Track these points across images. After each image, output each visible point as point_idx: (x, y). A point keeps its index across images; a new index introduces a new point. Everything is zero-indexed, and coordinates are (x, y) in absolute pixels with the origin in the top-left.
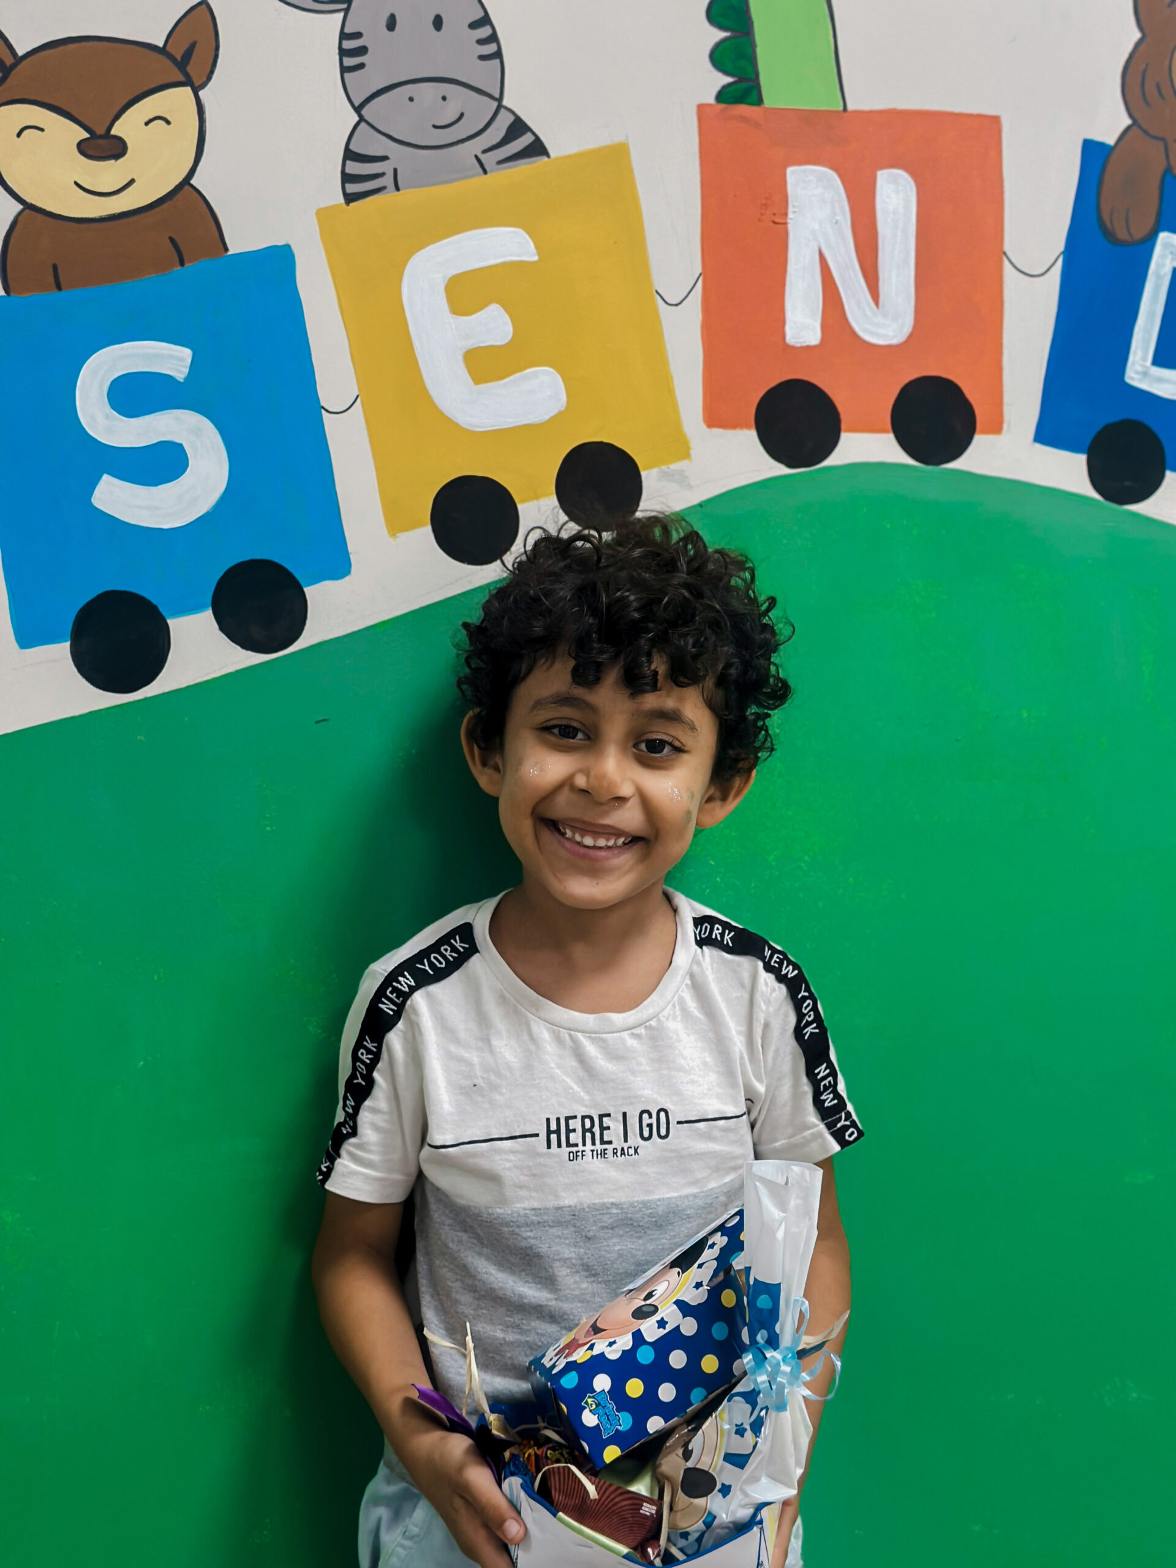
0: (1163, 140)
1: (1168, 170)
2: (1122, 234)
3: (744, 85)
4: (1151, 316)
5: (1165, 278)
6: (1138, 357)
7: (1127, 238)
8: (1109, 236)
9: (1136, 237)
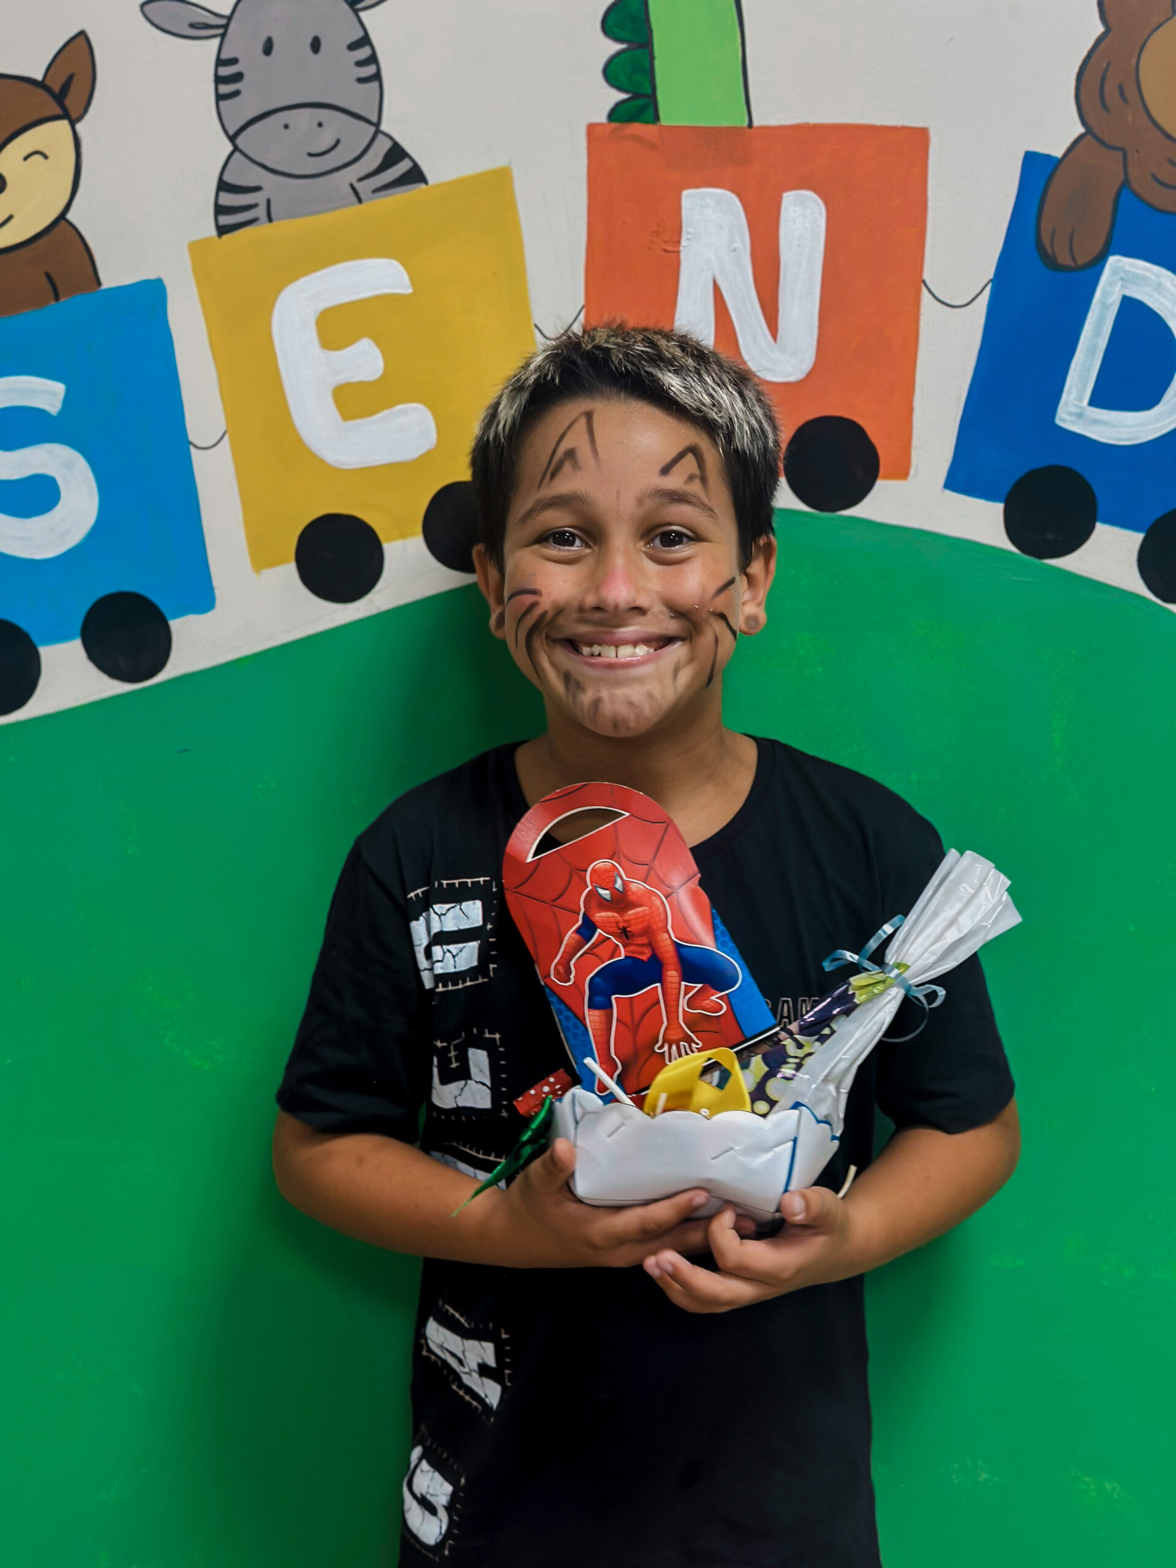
0: (1123, 150)
1: (1126, 183)
2: (1064, 259)
3: (640, 102)
4: (1091, 351)
5: (1113, 307)
6: (1072, 397)
7: (1069, 262)
8: (1049, 260)
9: (1081, 261)
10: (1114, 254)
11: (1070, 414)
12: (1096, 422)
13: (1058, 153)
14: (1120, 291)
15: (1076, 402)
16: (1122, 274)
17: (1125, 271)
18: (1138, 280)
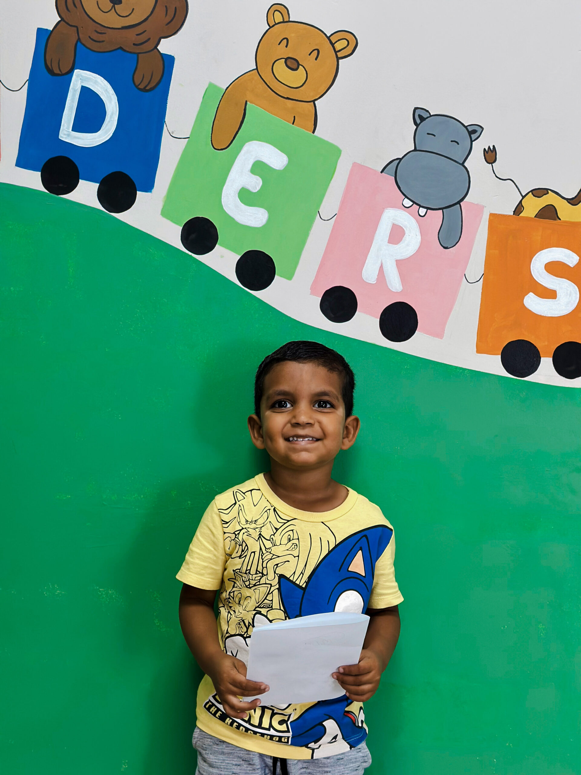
0: (77, 27)
1: (79, 40)
2: (57, 71)
4: (71, 108)
5: (78, 91)
6: (65, 128)
7: (59, 72)
9: (64, 72)
10: (76, 69)
11: (65, 134)
12: (76, 138)
13: (51, 29)
14: (80, 84)
15: (66, 130)
16: (81, 77)
17: (82, 76)
18: (88, 79)
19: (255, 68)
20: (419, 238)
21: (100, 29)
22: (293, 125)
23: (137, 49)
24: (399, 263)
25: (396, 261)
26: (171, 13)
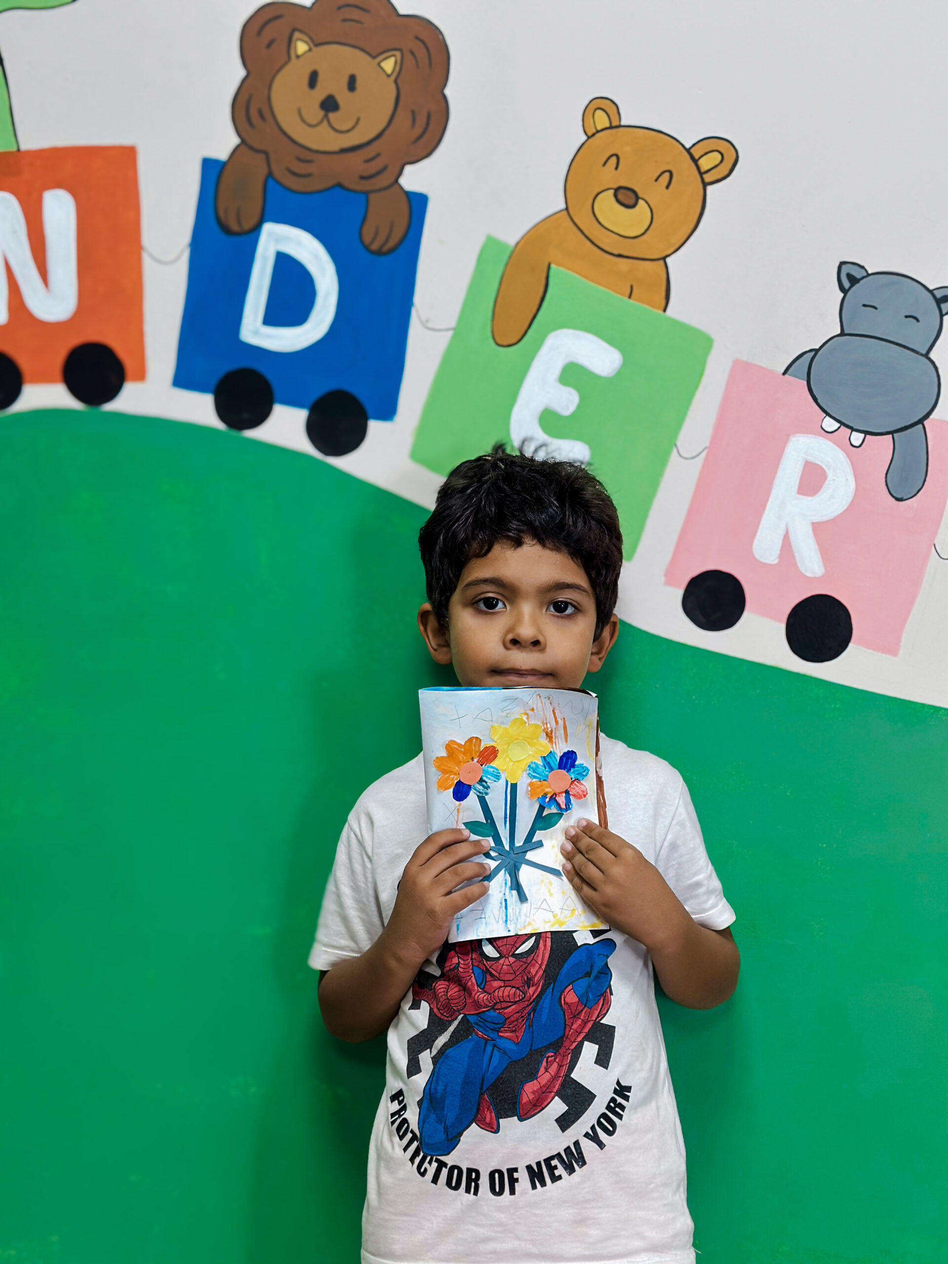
0: (266, 153)
1: (270, 174)
2: (234, 227)
4: (260, 288)
5: (270, 259)
6: (250, 319)
7: (239, 230)
8: (226, 229)
9: (245, 228)
10: (267, 222)
11: (250, 332)
12: (268, 336)
14: (274, 248)
15: (253, 324)
16: (273, 235)
17: (275, 233)
18: (286, 239)
19: (563, 206)
20: (852, 485)
21: (304, 154)
22: (631, 301)
23: (366, 186)
24: (818, 528)
25: (813, 524)
26: (421, 121)
